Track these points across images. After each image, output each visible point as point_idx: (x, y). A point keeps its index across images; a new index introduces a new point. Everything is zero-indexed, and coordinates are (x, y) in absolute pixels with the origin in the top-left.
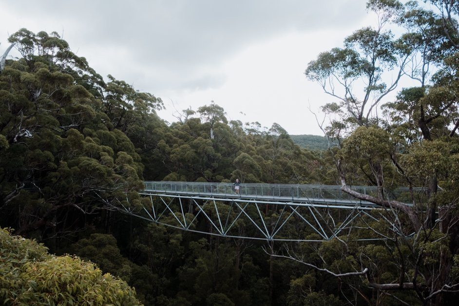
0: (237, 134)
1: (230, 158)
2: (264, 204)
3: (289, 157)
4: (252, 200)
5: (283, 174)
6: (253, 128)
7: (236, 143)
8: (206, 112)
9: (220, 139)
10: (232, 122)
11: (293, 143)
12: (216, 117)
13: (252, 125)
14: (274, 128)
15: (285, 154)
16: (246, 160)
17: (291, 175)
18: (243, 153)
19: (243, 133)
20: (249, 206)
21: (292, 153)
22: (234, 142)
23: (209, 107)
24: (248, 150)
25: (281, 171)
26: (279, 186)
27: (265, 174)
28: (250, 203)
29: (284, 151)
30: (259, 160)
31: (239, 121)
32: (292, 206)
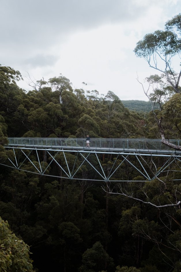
0: (80, 99)
1: (75, 119)
2: (101, 154)
3: (120, 118)
4: (92, 151)
5: (116, 131)
6: (92, 95)
7: (80, 107)
8: (55, 83)
9: (67, 103)
10: (76, 91)
11: (123, 107)
12: (64, 86)
13: (92, 93)
14: (109, 95)
15: (117, 115)
16: (87, 120)
17: (122, 131)
18: (85, 115)
19: (85, 99)
20: (90, 156)
21: (122, 115)
22: (78, 106)
23: (58, 79)
24: (89, 112)
25: (114, 128)
26: (113, 140)
27: (102, 131)
28: (91, 153)
29: (116, 113)
30: (97, 120)
31: (82, 90)
32: (123, 155)
